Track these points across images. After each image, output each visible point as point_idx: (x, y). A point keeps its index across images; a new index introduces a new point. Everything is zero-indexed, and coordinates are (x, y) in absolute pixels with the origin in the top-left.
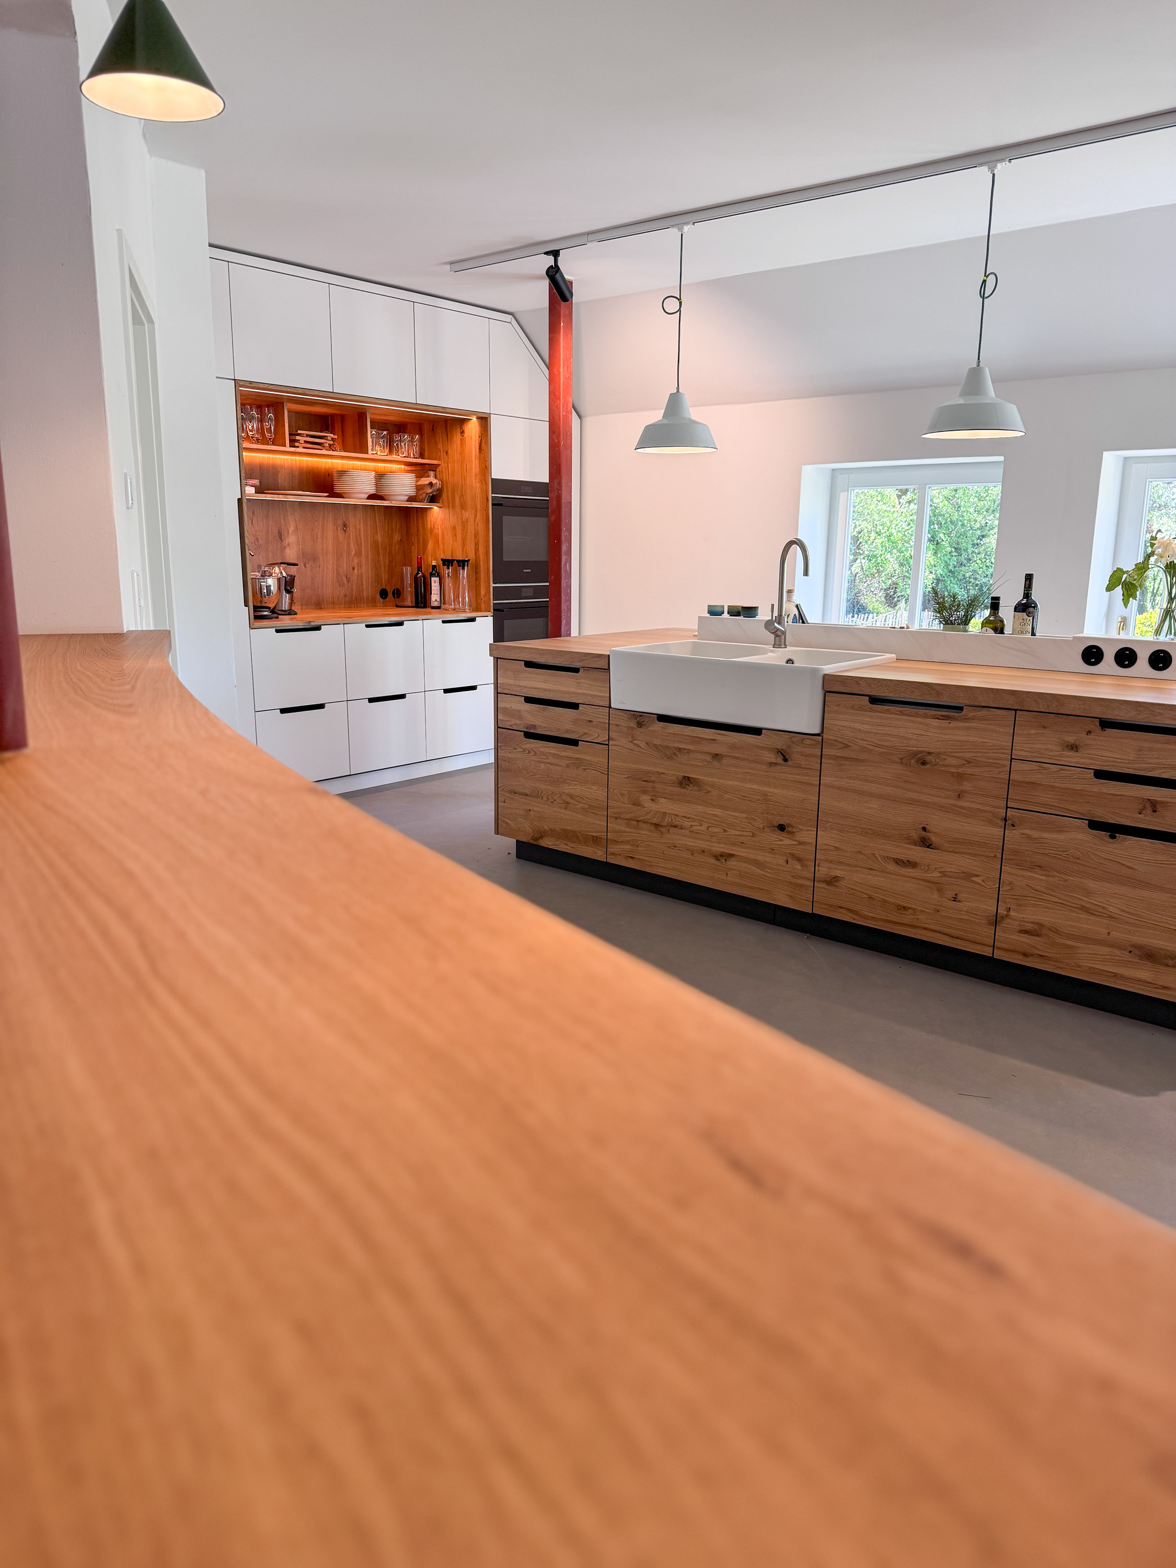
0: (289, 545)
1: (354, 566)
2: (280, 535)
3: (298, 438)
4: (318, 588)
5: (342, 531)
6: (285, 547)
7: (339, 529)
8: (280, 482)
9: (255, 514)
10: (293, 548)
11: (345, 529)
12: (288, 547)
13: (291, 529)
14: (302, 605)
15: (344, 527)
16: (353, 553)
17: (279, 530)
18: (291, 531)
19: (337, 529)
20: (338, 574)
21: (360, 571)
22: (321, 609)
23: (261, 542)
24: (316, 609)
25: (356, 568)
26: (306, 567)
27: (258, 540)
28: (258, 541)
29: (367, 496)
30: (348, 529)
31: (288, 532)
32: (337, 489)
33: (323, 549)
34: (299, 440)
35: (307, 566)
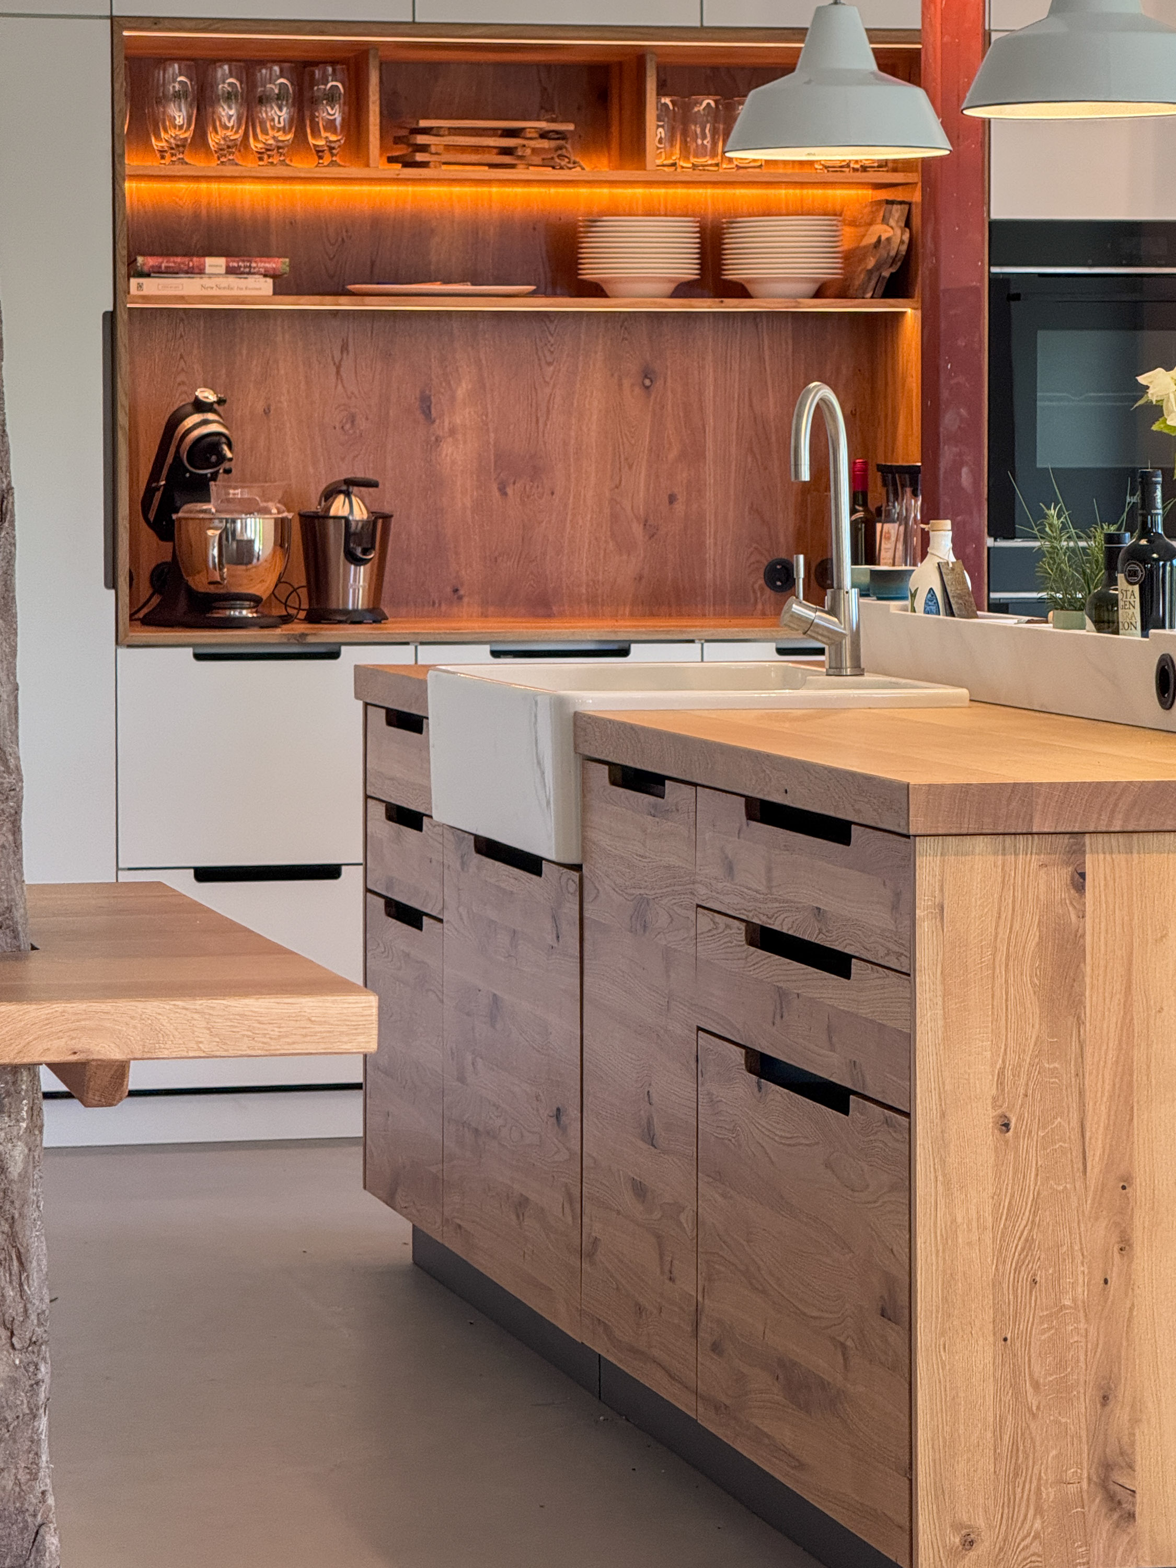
0: (452, 432)
1: (676, 490)
2: (426, 406)
3: (421, 139)
4: (544, 554)
5: (637, 390)
6: (438, 440)
7: (626, 383)
8: (434, 259)
9: (351, 348)
10: (465, 442)
11: (647, 382)
12: (450, 440)
13: (462, 390)
14: (485, 603)
15: (646, 377)
16: (673, 454)
17: (422, 392)
18: (460, 393)
19: (620, 385)
20: (615, 518)
21: (695, 506)
22: (549, 616)
23: (363, 424)
24: (536, 616)
25: (681, 498)
26: (505, 494)
27: (352, 419)
28: (353, 422)
29: (673, 286)
30: (659, 383)
31: (453, 398)
32: (590, 272)
33: (565, 444)
34: (429, 145)
35: (509, 491)
